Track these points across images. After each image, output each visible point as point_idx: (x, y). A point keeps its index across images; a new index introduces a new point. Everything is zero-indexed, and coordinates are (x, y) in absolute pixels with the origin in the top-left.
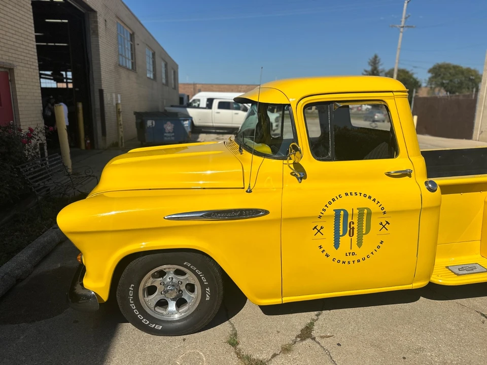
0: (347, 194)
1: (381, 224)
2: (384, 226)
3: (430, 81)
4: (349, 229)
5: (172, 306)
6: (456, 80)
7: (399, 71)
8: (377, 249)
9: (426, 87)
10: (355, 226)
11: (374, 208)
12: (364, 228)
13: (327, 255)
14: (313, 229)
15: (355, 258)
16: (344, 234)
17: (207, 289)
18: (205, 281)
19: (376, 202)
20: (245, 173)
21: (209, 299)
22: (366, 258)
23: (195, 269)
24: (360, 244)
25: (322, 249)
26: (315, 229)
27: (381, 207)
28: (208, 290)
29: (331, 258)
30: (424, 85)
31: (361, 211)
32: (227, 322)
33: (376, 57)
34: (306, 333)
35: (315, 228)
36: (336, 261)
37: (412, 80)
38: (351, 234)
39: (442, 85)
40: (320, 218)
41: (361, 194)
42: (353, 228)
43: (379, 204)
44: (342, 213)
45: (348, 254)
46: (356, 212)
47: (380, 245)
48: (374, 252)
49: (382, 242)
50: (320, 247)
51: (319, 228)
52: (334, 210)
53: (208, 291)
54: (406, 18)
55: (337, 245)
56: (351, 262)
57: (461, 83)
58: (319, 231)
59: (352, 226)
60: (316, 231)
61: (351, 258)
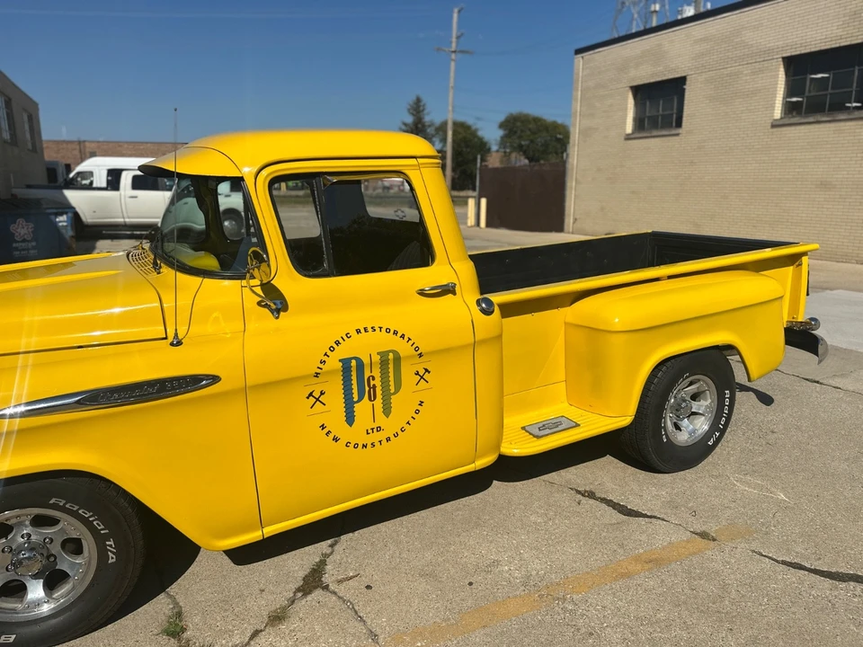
0: (358, 331)
1: (417, 374)
2: (422, 377)
3: (503, 142)
4: (367, 389)
5: (36, 591)
6: (540, 140)
7: (455, 124)
8: (415, 416)
9: (497, 151)
10: (377, 382)
11: (404, 349)
12: (392, 383)
13: (336, 439)
14: (308, 398)
15: (382, 435)
16: (361, 398)
17: (107, 543)
18: (102, 527)
19: (406, 339)
20: (165, 310)
21: (114, 560)
22: (400, 432)
23: (76, 508)
24: (387, 410)
25: (326, 431)
26: (311, 398)
27: (415, 346)
28: (111, 543)
29: (342, 442)
30: (494, 148)
31: (384, 355)
32: (162, 596)
33: (418, 100)
34: (313, 581)
35: (311, 394)
36: (351, 446)
37: (476, 140)
38: (372, 398)
39: (520, 148)
40: (317, 376)
41: (381, 328)
42: (374, 386)
43: (411, 342)
44: (354, 363)
45: (370, 431)
46: (376, 358)
47: (419, 408)
48: (411, 421)
49: (421, 403)
50: (323, 427)
51: (316, 394)
52: (340, 361)
53: (111, 546)
54: (458, 38)
55: (350, 419)
56: (377, 444)
57: (546, 145)
58: (317, 400)
59: (372, 383)
60: (312, 400)
61: (376, 437)
